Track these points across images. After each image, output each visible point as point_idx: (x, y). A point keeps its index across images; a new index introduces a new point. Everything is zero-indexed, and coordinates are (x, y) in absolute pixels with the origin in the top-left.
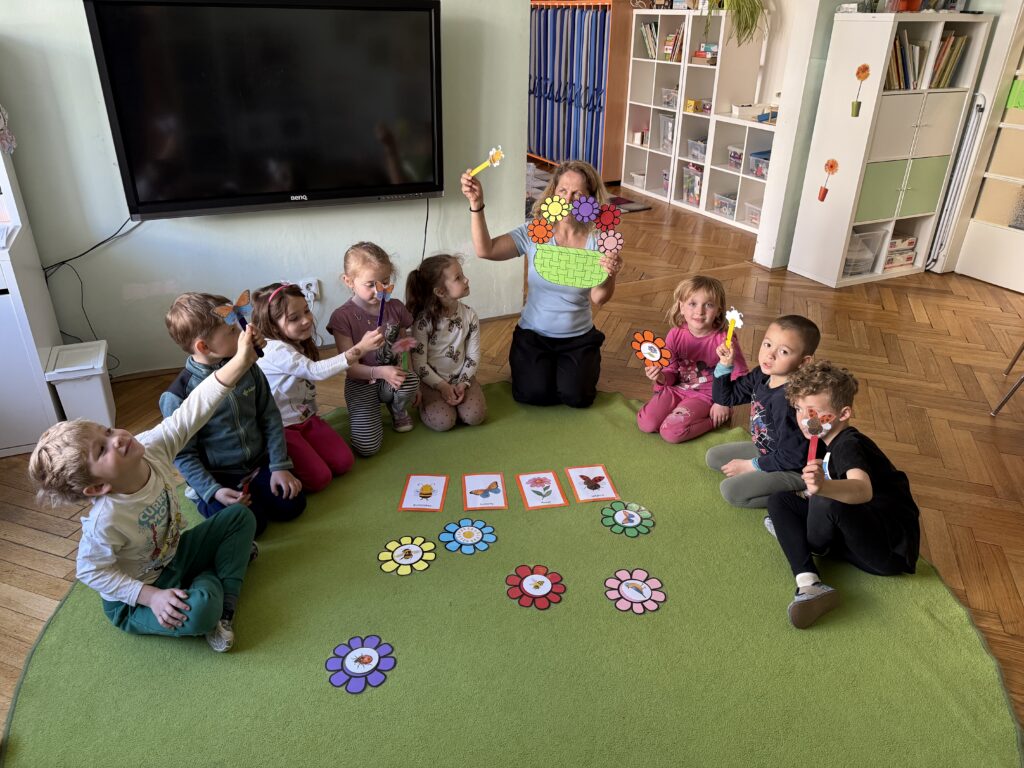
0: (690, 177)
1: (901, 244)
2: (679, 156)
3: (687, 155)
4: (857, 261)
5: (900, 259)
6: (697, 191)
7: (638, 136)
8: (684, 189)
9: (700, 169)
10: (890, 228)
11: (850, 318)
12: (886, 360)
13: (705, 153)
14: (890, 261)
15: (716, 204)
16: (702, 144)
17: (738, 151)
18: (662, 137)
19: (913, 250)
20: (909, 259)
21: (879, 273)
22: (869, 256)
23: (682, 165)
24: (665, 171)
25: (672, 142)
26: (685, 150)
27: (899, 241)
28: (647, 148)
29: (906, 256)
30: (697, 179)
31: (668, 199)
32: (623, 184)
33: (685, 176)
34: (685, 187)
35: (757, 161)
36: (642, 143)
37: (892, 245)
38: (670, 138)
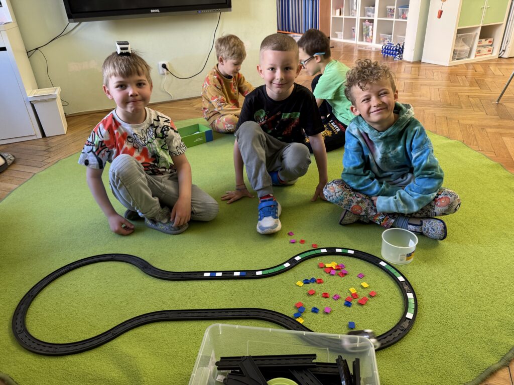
0: (366, 28)
1: (485, 42)
2: (360, 16)
3: (365, 16)
4: (461, 51)
5: (484, 50)
6: (370, 34)
7: (338, 11)
8: (364, 35)
9: (372, 21)
10: (479, 31)
11: (457, 75)
12: (479, 88)
13: (374, 13)
14: (479, 52)
15: (381, 40)
16: (373, 8)
17: (392, 7)
18: (351, 9)
19: (491, 45)
20: (489, 51)
21: (473, 58)
22: (467, 48)
23: (363, 21)
24: (353, 28)
25: (356, 10)
26: (364, 12)
27: (483, 40)
28: (343, 16)
29: (487, 49)
30: (371, 27)
31: (356, 41)
32: (331, 39)
33: (364, 27)
34: (364, 33)
35: (403, 10)
36: (340, 15)
37: (480, 42)
38: (355, 8)
